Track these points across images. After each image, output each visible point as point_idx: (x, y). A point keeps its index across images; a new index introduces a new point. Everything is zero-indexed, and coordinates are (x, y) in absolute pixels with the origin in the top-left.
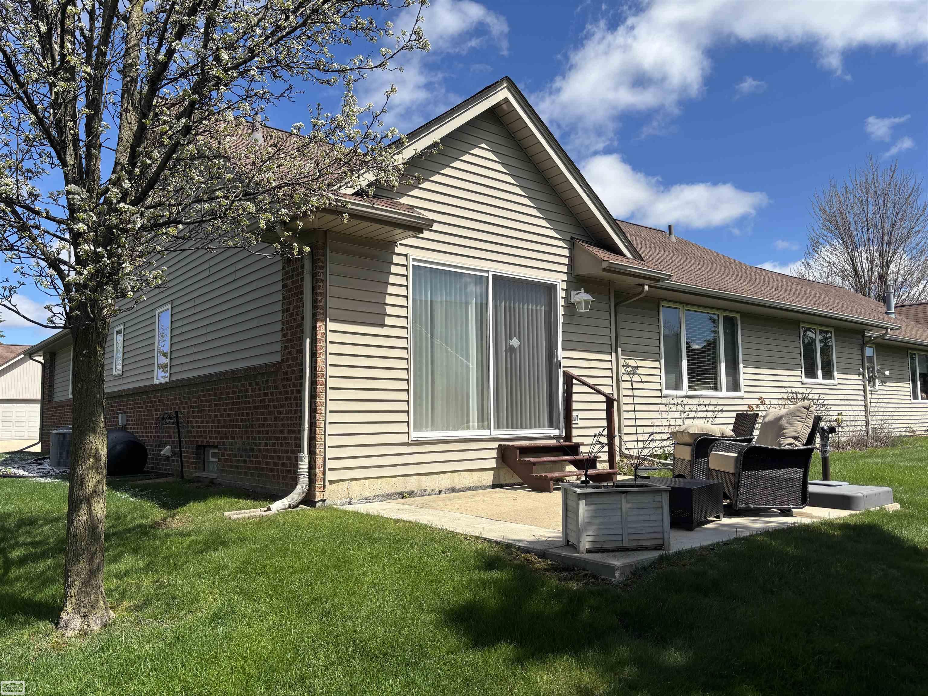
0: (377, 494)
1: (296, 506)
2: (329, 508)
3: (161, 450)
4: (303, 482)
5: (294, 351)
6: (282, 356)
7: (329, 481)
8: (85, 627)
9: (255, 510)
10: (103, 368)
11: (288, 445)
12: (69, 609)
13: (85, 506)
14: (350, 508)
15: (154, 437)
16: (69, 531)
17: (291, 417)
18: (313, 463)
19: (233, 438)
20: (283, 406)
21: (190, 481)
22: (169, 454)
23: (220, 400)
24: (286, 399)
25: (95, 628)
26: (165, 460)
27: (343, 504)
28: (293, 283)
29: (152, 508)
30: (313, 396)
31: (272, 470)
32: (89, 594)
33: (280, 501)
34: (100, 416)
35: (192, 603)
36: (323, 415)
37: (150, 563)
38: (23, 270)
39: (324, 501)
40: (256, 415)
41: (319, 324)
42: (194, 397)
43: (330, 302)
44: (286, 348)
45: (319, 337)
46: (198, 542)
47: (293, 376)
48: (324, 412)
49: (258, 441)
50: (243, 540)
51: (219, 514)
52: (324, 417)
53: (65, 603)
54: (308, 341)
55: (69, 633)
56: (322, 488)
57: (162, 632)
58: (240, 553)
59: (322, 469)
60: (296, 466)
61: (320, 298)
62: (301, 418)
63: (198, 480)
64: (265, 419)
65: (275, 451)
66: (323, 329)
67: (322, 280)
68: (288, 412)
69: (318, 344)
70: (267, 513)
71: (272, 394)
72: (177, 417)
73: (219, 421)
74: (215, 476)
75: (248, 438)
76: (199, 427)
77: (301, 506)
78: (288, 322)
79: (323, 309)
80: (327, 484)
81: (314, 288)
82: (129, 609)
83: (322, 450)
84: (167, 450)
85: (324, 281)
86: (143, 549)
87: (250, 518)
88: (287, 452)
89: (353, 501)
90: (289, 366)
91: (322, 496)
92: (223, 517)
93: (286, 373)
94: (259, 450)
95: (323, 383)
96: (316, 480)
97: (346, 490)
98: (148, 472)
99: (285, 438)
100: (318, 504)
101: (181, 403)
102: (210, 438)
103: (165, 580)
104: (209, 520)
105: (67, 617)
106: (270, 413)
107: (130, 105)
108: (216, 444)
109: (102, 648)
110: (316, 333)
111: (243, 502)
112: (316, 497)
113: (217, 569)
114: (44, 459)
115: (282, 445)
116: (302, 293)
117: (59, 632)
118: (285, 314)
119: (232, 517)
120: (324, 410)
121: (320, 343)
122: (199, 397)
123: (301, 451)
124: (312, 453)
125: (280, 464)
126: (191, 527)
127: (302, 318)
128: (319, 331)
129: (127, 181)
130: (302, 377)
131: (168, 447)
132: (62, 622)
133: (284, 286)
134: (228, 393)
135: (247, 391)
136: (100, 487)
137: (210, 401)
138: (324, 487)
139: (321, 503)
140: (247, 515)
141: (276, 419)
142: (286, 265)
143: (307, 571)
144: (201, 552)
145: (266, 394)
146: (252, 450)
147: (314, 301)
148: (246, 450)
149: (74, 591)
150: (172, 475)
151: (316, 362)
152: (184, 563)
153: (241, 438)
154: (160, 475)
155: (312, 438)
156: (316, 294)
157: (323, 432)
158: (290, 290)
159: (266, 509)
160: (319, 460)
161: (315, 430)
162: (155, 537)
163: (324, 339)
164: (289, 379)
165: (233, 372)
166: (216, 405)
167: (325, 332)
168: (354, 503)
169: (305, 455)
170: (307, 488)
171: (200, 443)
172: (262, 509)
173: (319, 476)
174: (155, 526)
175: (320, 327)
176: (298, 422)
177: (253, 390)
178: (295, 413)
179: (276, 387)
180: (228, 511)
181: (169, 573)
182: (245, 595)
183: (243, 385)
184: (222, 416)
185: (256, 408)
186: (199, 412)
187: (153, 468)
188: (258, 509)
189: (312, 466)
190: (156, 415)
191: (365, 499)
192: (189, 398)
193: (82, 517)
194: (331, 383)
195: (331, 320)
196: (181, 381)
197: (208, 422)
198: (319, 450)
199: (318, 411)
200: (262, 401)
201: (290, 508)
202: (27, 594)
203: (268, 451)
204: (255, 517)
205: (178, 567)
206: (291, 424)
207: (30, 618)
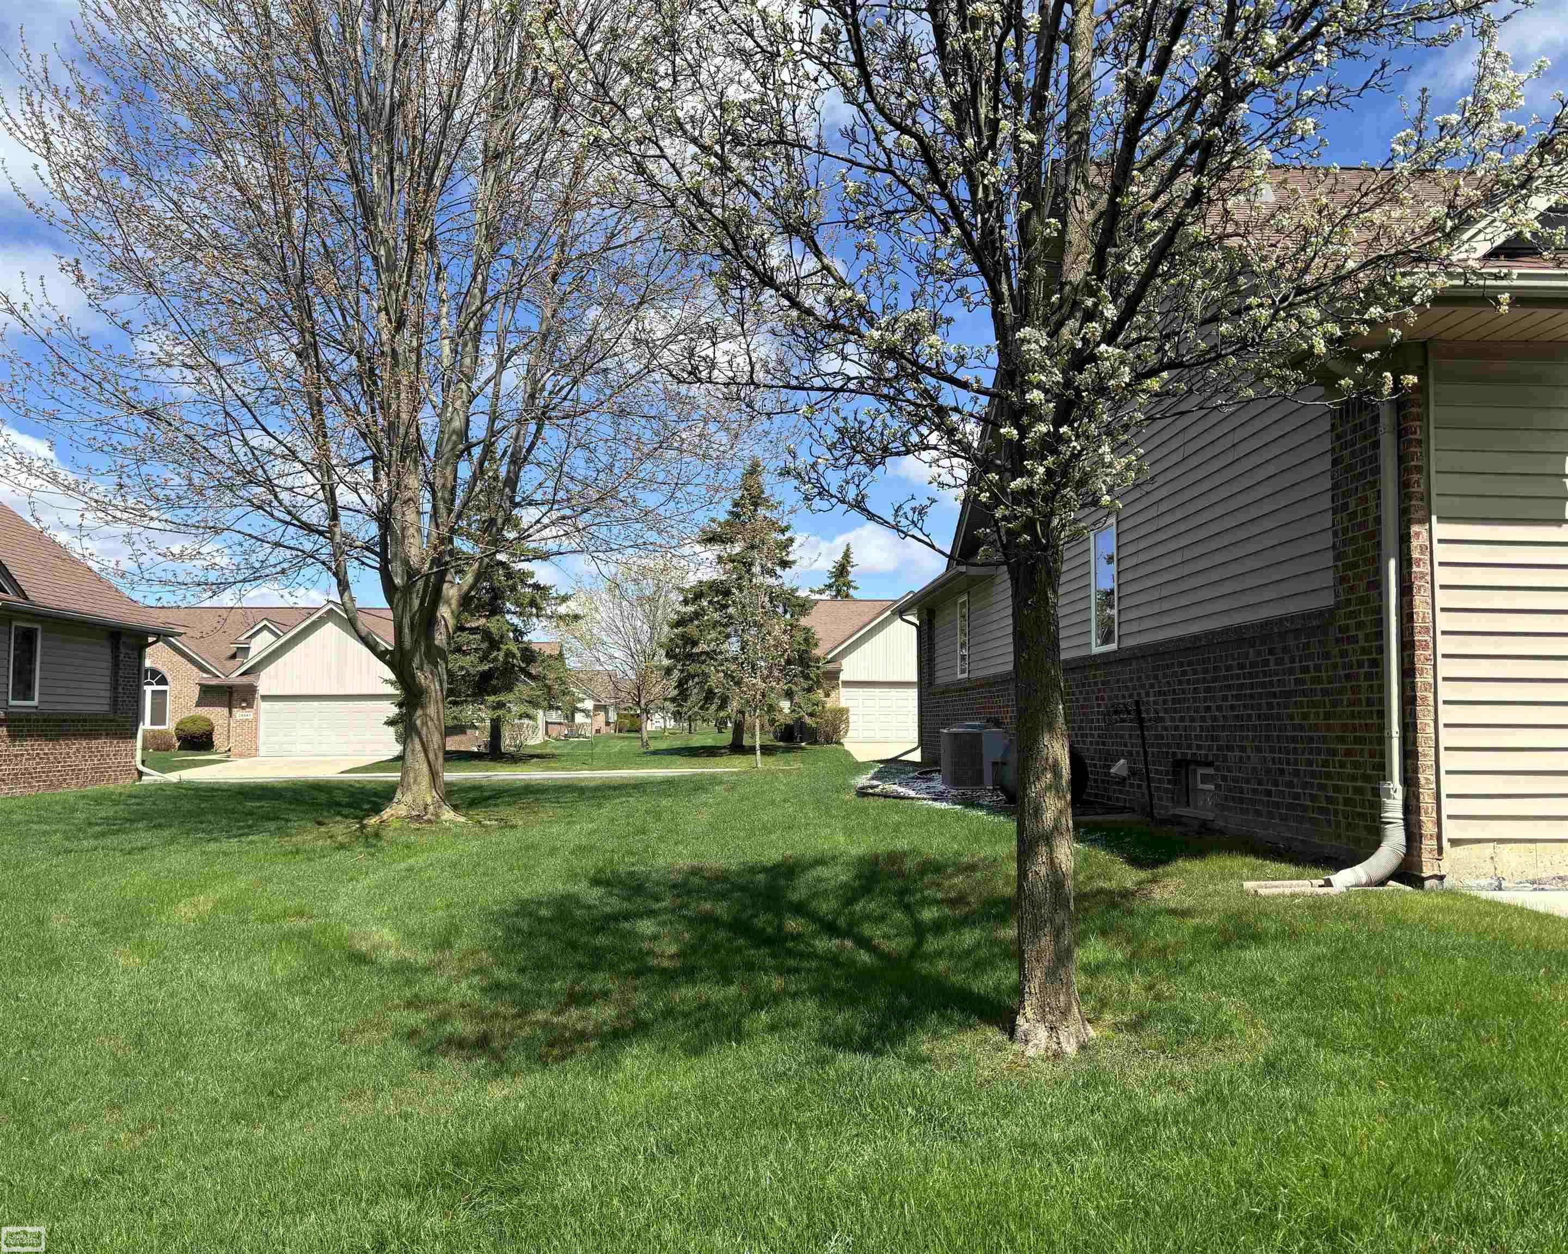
0: (1562, 874)
1: (1382, 883)
2: (1453, 893)
3: (1109, 767)
4: (1395, 837)
5: (1362, 585)
6: (1336, 596)
7: (1450, 840)
8: (1055, 1046)
9: (1300, 882)
10: (1057, 626)
11: (1356, 765)
12: (1029, 1012)
13: (1043, 850)
14: (1503, 897)
15: (1098, 744)
16: (1020, 887)
17: (1359, 713)
18: (1414, 802)
19: (1243, 749)
20: (1341, 691)
21: (1164, 822)
22: (1125, 773)
23: (1215, 680)
24: (1348, 677)
25: (1068, 1050)
26: (1118, 783)
27: (1482, 888)
28: (1353, 454)
29: (1113, 862)
30: (1408, 672)
31: (1322, 811)
32: (1057, 994)
33: (1349, 870)
34: (1057, 704)
35: (1220, 1037)
36: (1432, 709)
37: (1133, 955)
38: (941, 479)
39: (1441, 878)
40: (1286, 707)
41: (1415, 528)
42: (1165, 676)
43: (1438, 484)
44: (1343, 580)
45: (1415, 555)
46: (1210, 930)
47: (1361, 635)
48: (1432, 703)
49: (1291, 757)
50: (1291, 935)
51: (1234, 883)
52: (1432, 714)
53: (1022, 1002)
54: (1392, 564)
55: (1031, 1052)
56: (1435, 852)
57: (1178, 1075)
58: (1294, 958)
59: (1434, 815)
60: (1377, 806)
61: (1415, 477)
62: (1383, 714)
63: (1176, 821)
64: (1305, 716)
65: (1328, 776)
66: (1423, 539)
67: (1419, 442)
68: (1352, 703)
69: (1415, 569)
70: (1325, 890)
71: (1318, 668)
72: (1139, 712)
73: (1214, 719)
74: (1211, 816)
75: (1272, 750)
76: (1176, 728)
77: (1391, 883)
78: (1345, 530)
79: (1422, 500)
80: (1446, 844)
81: (1401, 459)
82: (1117, 1027)
83: (1433, 778)
84: (1120, 767)
85: (1423, 442)
86: (1118, 930)
87: (1293, 896)
88: (1354, 778)
89: (1504, 884)
90: (1352, 615)
91: (1436, 868)
92: (1243, 893)
93: (1345, 629)
94: (1297, 773)
95: (1427, 646)
96: (1421, 835)
97: (1489, 861)
98: (1091, 803)
99: (1348, 753)
100: (1428, 884)
101: (1142, 686)
102: (1199, 747)
103: (1163, 987)
104: (1217, 893)
105: (1026, 1026)
106: (1314, 704)
107: (1080, 180)
108: (1210, 758)
109: (1086, 1085)
110: (1409, 548)
111: (1272, 867)
112: (1424, 869)
113: (1257, 981)
114: (931, 772)
115: (1342, 765)
116: (1377, 471)
117: (1016, 1047)
118: (1339, 517)
119: (1260, 891)
120: (1432, 699)
121: (1419, 566)
122: (1174, 674)
123: (1387, 777)
124: (1410, 781)
125: (1341, 800)
126: (1188, 902)
127: (1378, 520)
128: (1415, 543)
129: (1111, 306)
130: (1380, 634)
131: (1122, 761)
132: (1019, 1033)
133: (1335, 462)
134: (1229, 668)
135: (1266, 663)
136: (1064, 821)
137: (1197, 681)
138: (1440, 850)
139: (1434, 882)
140: (1288, 891)
141: (1327, 716)
142: (1338, 421)
143: (1440, 1010)
144: (1218, 947)
145: (1305, 670)
146: (1282, 771)
147: (1404, 485)
148: (1268, 771)
149: (1034, 985)
150: (1133, 810)
151: (1411, 604)
152: (1191, 963)
153: (1259, 749)
154: (1110, 810)
155: (1410, 754)
156: (1408, 470)
157: (1432, 744)
158: (1350, 468)
159: (1322, 882)
160: (1426, 798)
161: (1415, 738)
162: (1131, 913)
163: (1427, 558)
164: (1353, 640)
165: (1239, 629)
166: (1207, 690)
167: (1427, 543)
168: (1508, 889)
169: (1396, 786)
170: (1404, 850)
171: (1179, 757)
172: (1314, 882)
173: (1428, 828)
174: (1126, 894)
175: (1418, 534)
176: (1375, 721)
177: (1279, 662)
178: (1368, 705)
179: (1327, 656)
180: (1248, 879)
181: (1169, 977)
182: (1318, 1036)
183: (1259, 653)
184: (1219, 708)
185: (1288, 694)
186: (1174, 701)
187: (1096, 795)
188: (1306, 882)
189: (1411, 809)
190: (1099, 706)
191: (1533, 883)
192: (1156, 677)
193: (1040, 868)
194: (1445, 645)
195: (1441, 519)
196: (1139, 647)
197: (1192, 720)
198: (1426, 776)
199: (1419, 701)
200: (1298, 681)
201: (1369, 884)
202: (957, 979)
203: (1313, 774)
204: (1304, 895)
205: (1184, 969)
206: (1360, 725)
207: (969, 1017)
